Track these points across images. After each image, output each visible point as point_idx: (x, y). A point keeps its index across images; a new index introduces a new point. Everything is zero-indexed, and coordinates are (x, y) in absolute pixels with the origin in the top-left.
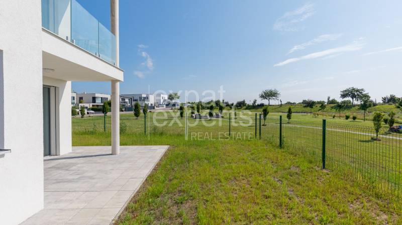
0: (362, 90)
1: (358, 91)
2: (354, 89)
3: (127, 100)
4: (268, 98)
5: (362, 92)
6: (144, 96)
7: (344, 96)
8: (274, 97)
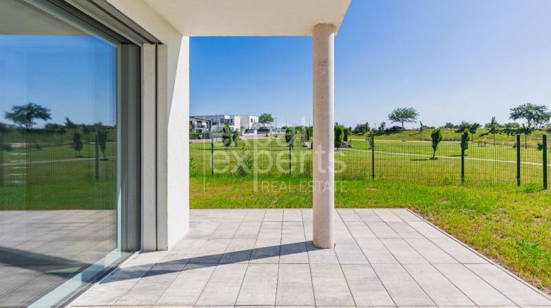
0: (544, 107)
1: (537, 108)
2: (530, 106)
3: (204, 124)
4: (401, 120)
5: (542, 111)
6: (227, 117)
7: (515, 116)
8: (409, 119)
